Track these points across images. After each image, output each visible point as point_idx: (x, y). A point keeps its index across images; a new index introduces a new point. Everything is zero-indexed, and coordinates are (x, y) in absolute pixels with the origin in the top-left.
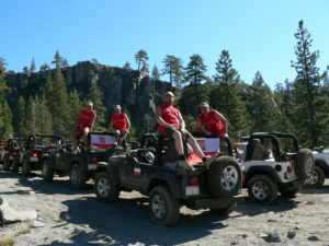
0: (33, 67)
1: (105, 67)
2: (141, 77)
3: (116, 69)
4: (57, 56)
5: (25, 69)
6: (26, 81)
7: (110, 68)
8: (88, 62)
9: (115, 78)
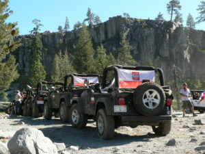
0: (67, 26)
1: (136, 21)
2: (174, 28)
3: (148, 22)
4: (89, 13)
5: (60, 28)
6: (61, 41)
7: (142, 22)
8: (119, 17)
9: (147, 31)
